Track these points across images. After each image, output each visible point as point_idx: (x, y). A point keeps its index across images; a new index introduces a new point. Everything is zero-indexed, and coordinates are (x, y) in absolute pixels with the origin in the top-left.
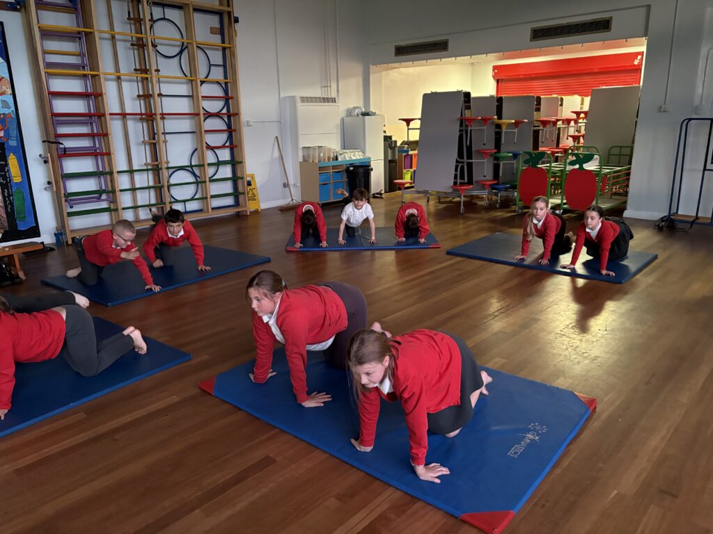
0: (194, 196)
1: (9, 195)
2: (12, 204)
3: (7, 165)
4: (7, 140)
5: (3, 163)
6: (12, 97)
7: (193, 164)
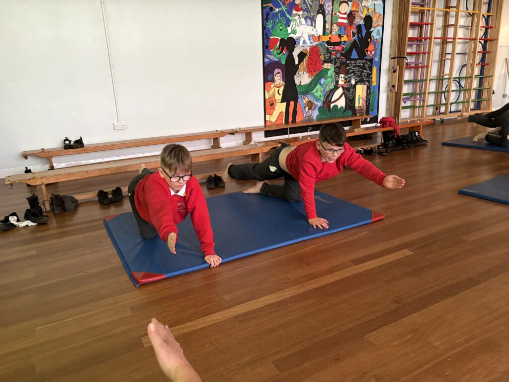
0: (457, 100)
1: (370, 94)
2: (369, 99)
3: (371, 74)
4: (375, 57)
5: (370, 72)
6: (382, 28)
7: (460, 76)
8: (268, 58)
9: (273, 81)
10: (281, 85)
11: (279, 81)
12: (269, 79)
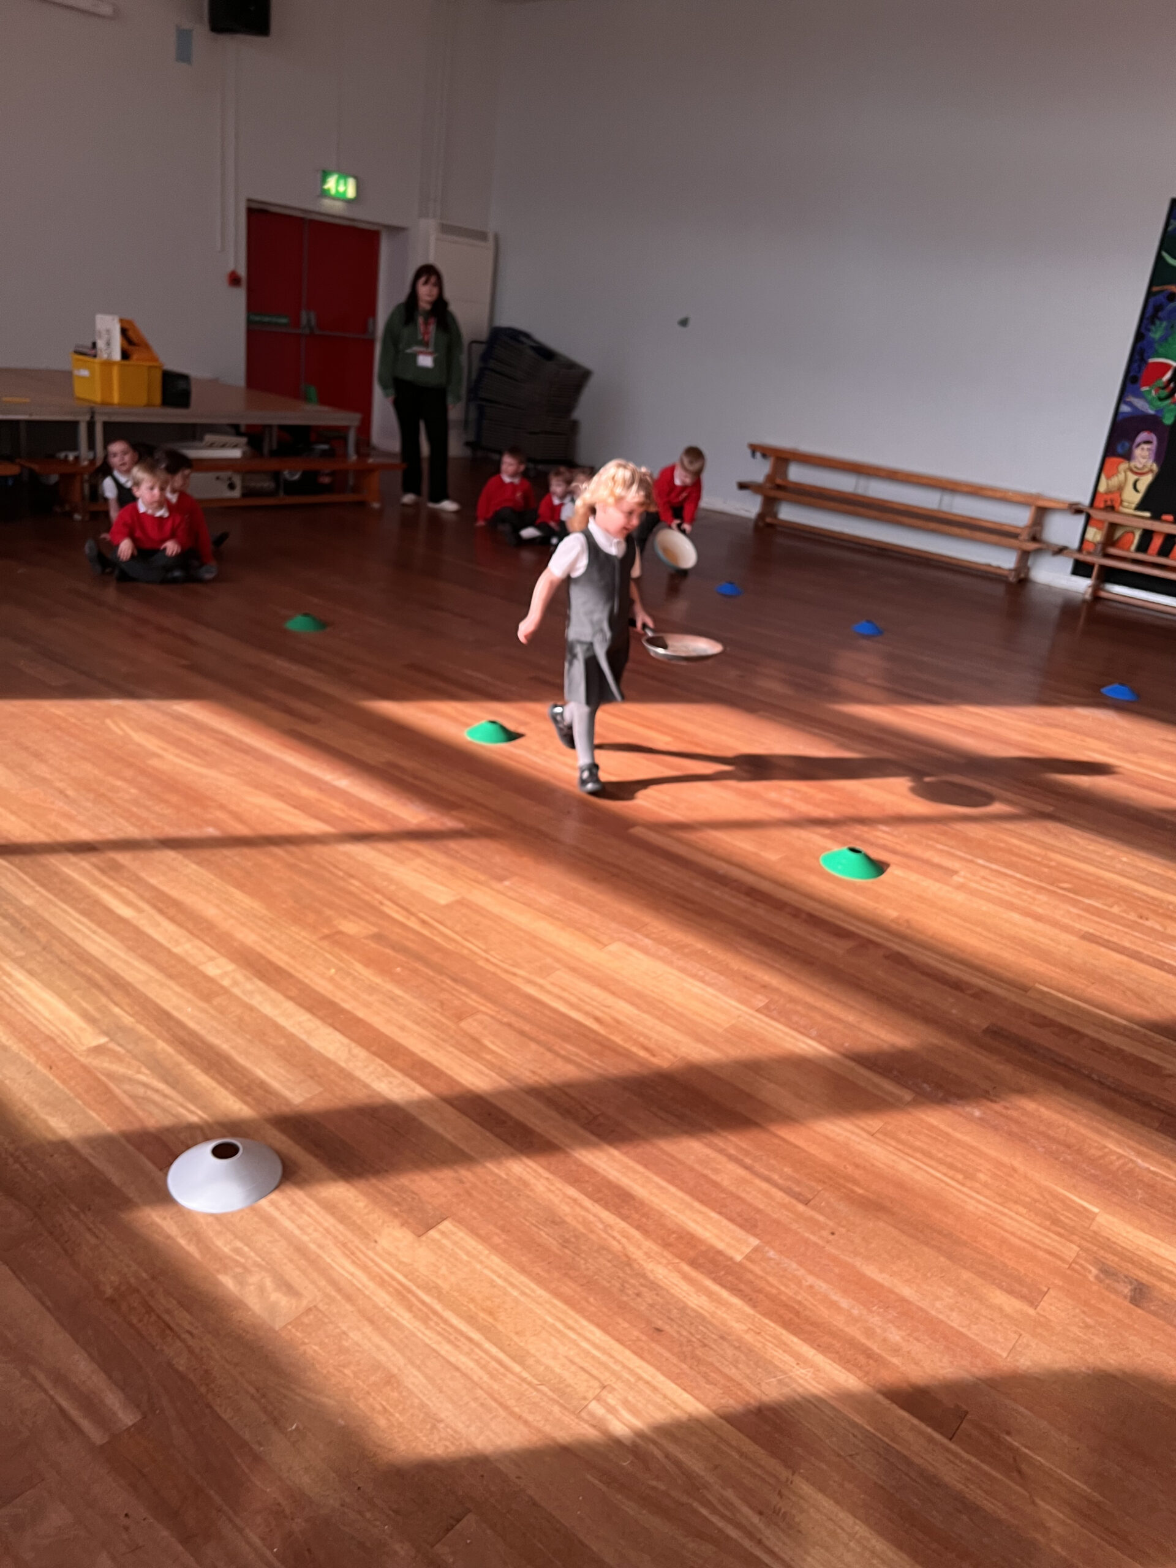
8: (1130, 404)
9: (1128, 456)
10: (1146, 470)
11: (1143, 461)
12: (1120, 450)
